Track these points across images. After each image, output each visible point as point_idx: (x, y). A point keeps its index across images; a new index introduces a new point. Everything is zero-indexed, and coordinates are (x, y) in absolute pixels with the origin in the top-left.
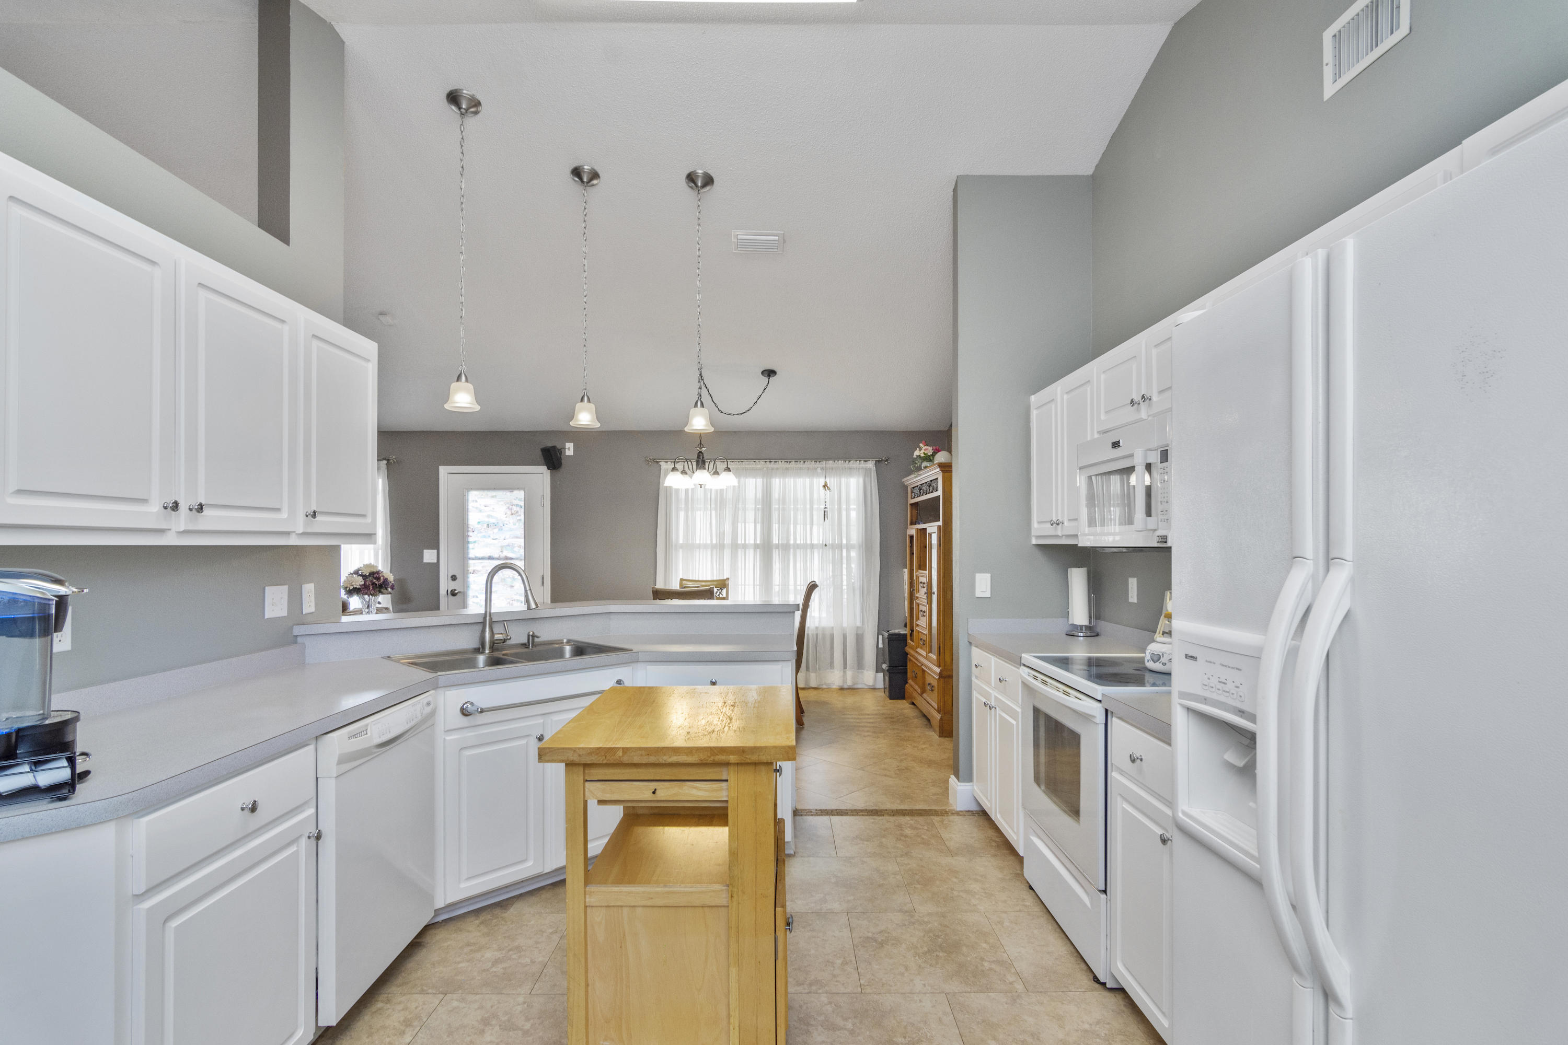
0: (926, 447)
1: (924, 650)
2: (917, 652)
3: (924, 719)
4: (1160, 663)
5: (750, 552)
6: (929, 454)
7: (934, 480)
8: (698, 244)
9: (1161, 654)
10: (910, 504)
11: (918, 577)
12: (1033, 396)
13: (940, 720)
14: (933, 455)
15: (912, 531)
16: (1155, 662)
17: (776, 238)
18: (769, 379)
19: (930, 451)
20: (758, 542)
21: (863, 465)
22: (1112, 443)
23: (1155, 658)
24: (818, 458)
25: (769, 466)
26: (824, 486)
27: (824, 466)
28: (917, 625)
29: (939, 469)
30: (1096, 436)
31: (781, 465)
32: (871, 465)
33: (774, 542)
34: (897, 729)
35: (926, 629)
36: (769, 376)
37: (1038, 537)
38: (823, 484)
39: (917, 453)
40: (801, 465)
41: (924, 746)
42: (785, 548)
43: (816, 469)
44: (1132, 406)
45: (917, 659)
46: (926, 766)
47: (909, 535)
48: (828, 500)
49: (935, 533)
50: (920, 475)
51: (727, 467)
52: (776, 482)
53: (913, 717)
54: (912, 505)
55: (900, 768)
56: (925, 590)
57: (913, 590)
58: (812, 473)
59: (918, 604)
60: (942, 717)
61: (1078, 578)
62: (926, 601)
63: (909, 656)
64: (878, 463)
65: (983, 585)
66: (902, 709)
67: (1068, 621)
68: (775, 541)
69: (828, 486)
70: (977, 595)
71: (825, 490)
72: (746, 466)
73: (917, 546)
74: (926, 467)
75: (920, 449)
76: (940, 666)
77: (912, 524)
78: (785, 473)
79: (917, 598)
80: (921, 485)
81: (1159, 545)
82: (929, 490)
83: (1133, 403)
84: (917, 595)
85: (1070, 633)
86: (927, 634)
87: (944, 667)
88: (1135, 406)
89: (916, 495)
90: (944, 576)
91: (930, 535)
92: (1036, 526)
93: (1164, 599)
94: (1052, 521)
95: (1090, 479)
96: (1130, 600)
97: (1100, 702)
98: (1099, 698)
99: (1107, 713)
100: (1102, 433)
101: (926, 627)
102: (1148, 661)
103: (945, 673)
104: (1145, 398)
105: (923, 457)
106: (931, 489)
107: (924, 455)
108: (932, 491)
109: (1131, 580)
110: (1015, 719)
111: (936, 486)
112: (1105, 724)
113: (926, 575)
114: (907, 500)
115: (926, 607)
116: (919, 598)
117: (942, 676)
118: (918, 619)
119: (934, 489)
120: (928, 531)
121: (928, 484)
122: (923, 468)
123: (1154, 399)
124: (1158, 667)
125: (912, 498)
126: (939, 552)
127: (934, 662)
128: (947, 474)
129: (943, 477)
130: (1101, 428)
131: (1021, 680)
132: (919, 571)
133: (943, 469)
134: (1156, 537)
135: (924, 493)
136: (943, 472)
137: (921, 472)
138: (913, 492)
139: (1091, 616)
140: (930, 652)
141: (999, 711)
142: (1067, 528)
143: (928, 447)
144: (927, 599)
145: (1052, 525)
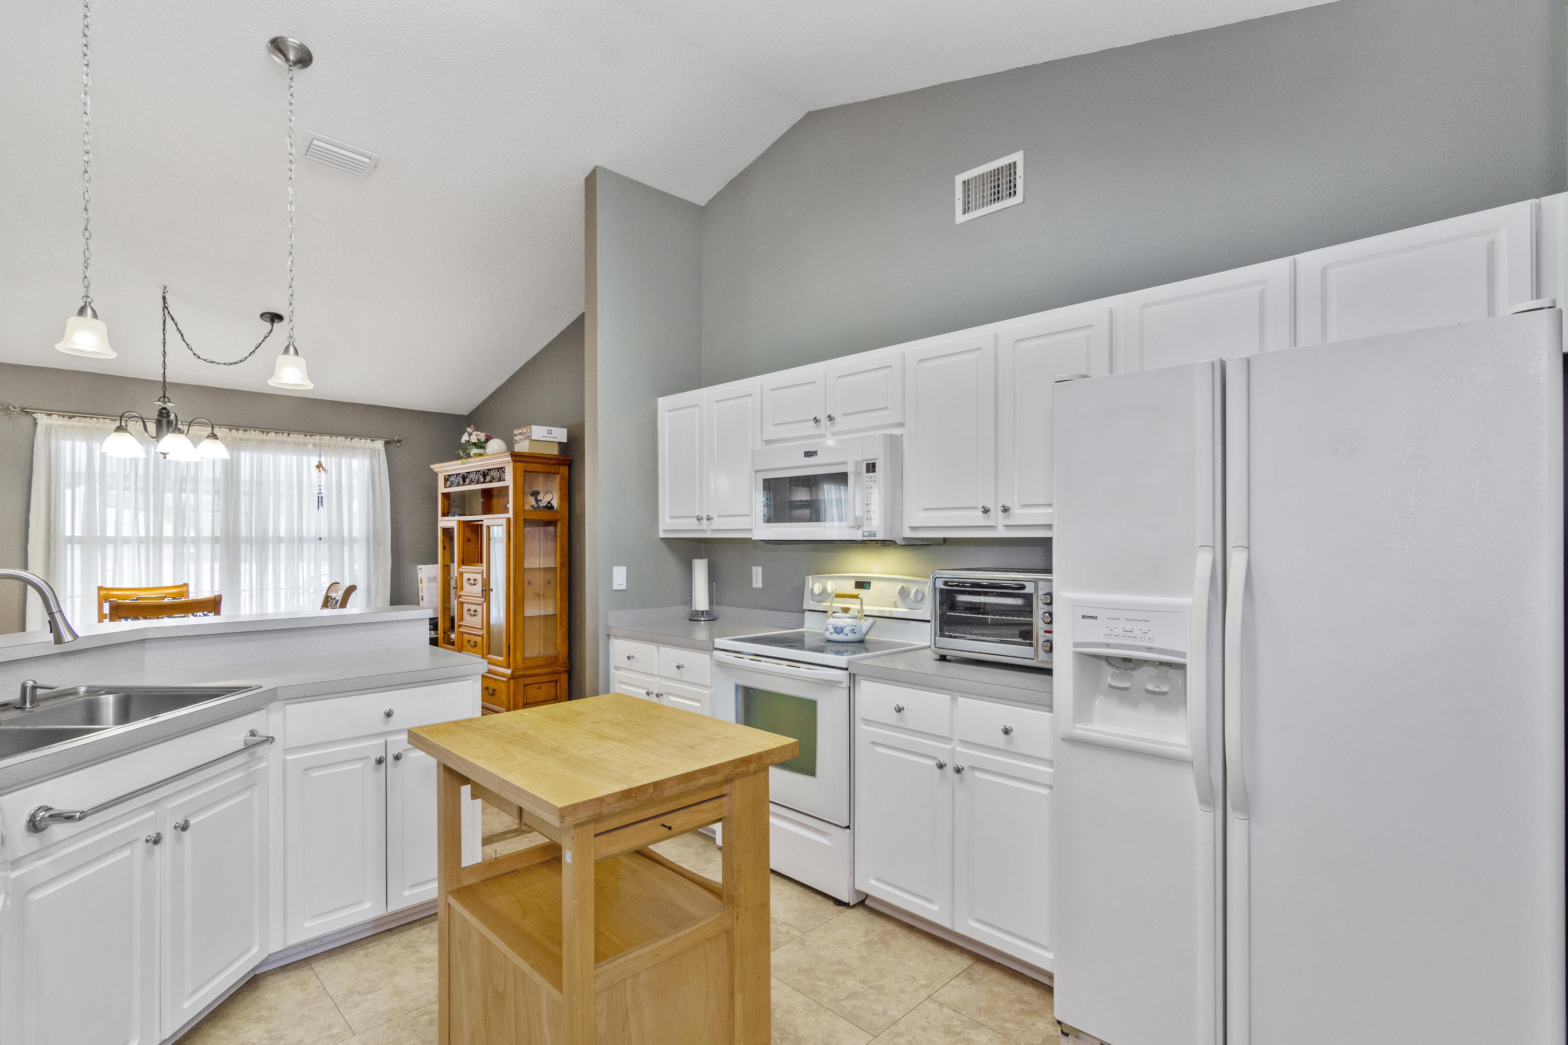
0: (477, 433)
5: (206, 549)
6: (481, 440)
7: (495, 469)
8: (290, 137)
9: (843, 627)
10: (442, 493)
11: (461, 574)
12: (660, 398)
14: (487, 440)
15: (451, 522)
16: (838, 634)
17: (367, 160)
18: (272, 325)
19: (482, 436)
20: (218, 534)
21: (370, 445)
22: (805, 452)
23: (839, 631)
24: (309, 431)
25: (237, 435)
26: (318, 467)
27: (318, 441)
28: (460, 626)
29: (510, 458)
30: (760, 444)
31: (255, 435)
32: (379, 445)
33: (242, 536)
35: (482, 629)
36: (272, 321)
37: (666, 531)
38: (317, 463)
39: (465, 438)
40: (284, 437)
42: (262, 542)
43: (305, 444)
44: (815, 423)
47: (441, 527)
48: (322, 484)
49: (501, 525)
50: (468, 462)
51: (212, 433)
52: (246, 458)
54: (443, 494)
56: (478, 587)
57: (452, 588)
58: (301, 448)
59: (462, 604)
61: (700, 568)
62: (481, 599)
64: (387, 443)
65: (620, 578)
67: (690, 607)
68: (244, 532)
69: (324, 466)
70: (615, 588)
71: (320, 471)
72: (199, 433)
73: (459, 540)
74: (476, 455)
75: (469, 434)
76: (509, 667)
77: (445, 514)
78: (261, 446)
79: (460, 596)
80: (468, 473)
81: (865, 538)
82: (483, 480)
83: (816, 420)
84: (459, 594)
85: (692, 618)
86: (483, 634)
87: (515, 667)
88: (816, 424)
89: (453, 484)
90: (515, 571)
91: (488, 527)
92: (668, 520)
93: (804, 583)
94: (698, 516)
95: (766, 481)
96: (755, 586)
97: (846, 669)
98: (845, 666)
99: (852, 677)
100: (768, 442)
101: (480, 627)
102: (831, 634)
103: (517, 673)
104: (830, 418)
105: (475, 443)
106: (488, 478)
107: (476, 441)
108: (491, 481)
109: (754, 568)
110: (699, 701)
111: (498, 476)
112: (849, 687)
113: (481, 571)
114: (436, 488)
115: (481, 606)
116: (463, 597)
117: (513, 677)
118: (462, 620)
119: (494, 479)
120: (485, 523)
121: (484, 472)
122: (472, 455)
123: (838, 420)
124: (841, 637)
125: (445, 487)
126: (508, 546)
127: (499, 664)
128: (519, 464)
129: (514, 467)
130: (767, 437)
131: (714, 662)
132: (463, 567)
133: (515, 459)
134: (863, 532)
135: (473, 482)
136: (514, 461)
137: (469, 460)
138: (450, 479)
139: (711, 603)
140: (489, 654)
141: (668, 697)
142: (718, 523)
143: (479, 433)
144: (482, 597)
145: (698, 520)
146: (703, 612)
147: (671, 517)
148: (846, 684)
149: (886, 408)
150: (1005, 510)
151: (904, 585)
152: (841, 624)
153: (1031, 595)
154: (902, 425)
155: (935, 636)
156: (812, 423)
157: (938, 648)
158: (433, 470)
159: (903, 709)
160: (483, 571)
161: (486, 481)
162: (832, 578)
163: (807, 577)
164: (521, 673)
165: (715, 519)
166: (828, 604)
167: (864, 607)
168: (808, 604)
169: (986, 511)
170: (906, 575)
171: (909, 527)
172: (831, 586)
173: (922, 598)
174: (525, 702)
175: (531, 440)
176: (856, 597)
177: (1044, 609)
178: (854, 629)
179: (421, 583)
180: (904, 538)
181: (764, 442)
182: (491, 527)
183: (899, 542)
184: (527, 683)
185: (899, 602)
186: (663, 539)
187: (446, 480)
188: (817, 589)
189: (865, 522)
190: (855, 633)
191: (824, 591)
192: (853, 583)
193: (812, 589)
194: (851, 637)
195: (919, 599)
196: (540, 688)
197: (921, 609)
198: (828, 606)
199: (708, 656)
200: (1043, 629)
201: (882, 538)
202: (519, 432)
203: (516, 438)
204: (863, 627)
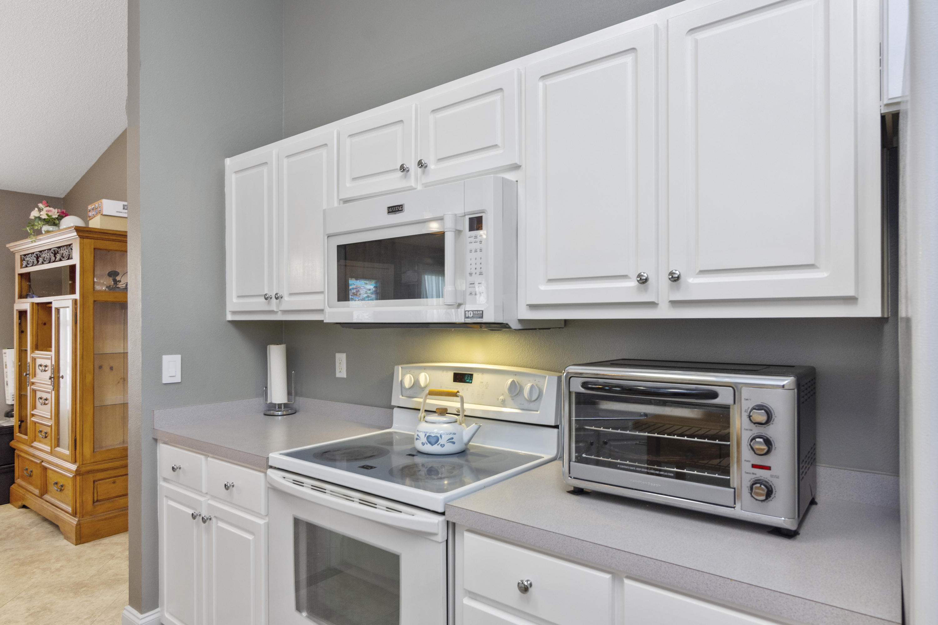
0: (48, 208)
1: (45, 444)
2: (32, 447)
3: (46, 525)
4: (438, 445)
6: (54, 217)
7: (64, 246)
9: (439, 436)
10: (19, 274)
11: (34, 360)
12: (228, 159)
13: (77, 525)
14: (60, 218)
15: (25, 304)
16: (432, 445)
19: (54, 213)
22: (389, 208)
23: (433, 441)
28: (33, 415)
29: (75, 234)
30: (336, 204)
34: (11, 549)
35: (51, 419)
37: (234, 313)
39: (34, 214)
41: (58, 565)
45: (34, 456)
46: (71, 594)
47: (17, 310)
49: (68, 307)
50: (40, 240)
53: (29, 525)
54: (21, 275)
55: (32, 611)
56: (49, 374)
57: (27, 375)
59: (34, 391)
60: (79, 521)
61: (277, 355)
62: (51, 387)
63: (16, 451)
65: (172, 368)
66: (9, 518)
67: (266, 400)
70: (164, 381)
73: (32, 323)
74: (48, 232)
75: (40, 210)
76: (75, 462)
77: (21, 297)
79: (33, 383)
80: (41, 252)
81: (469, 321)
82: (54, 258)
83: (403, 168)
84: (32, 380)
85: (268, 413)
86: (52, 425)
87: (83, 461)
88: (403, 173)
89: (28, 264)
90: (82, 357)
91: (58, 310)
92: (235, 300)
93: (393, 374)
94: (266, 295)
95: (341, 248)
96: (338, 375)
97: (443, 514)
98: (441, 510)
99: (451, 526)
100: (346, 201)
101: (49, 417)
102: (423, 444)
103: (84, 469)
104: (421, 164)
105: (44, 219)
106: (58, 257)
107: (46, 217)
108: (61, 260)
109: (338, 355)
110: (252, 533)
111: (67, 253)
112: (447, 541)
113: (50, 357)
114: (13, 269)
115: (50, 394)
116: (36, 384)
117: (78, 473)
118: (35, 408)
119: (63, 257)
120: (54, 306)
121: (54, 251)
122: (43, 232)
123: (432, 166)
124: (436, 449)
125: (21, 267)
126: (74, 330)
127: (65, 458)
128: (86, 241)
129: (80, 243)
130: (344, 196)
131: (268, 486)
132: (37, 352)
133: (81, 234)
134: (465, 311)
135: (45, 261)
136: (81, 237)
137: (40, 237)
138: (25, 259)
139: (289, 393)
140: (58, 446)
141: (217, 523)
142: (289, 302)
143: (51, 209)
144: (51, 385)
145: (266, 299)
146: (280, 405)
147: (239, 297)
148: (441, 536)
149: (495, 146)
150: (675, 279)
151: (516, 379)
152: (436, 431)
153: (726, 408)
154: (516, 167)
155: (570, 461)
156: (400, 174)
157: (574, 478)
158: (9, 250)
159: (531, 585)
160: (52, 357)
161: (57, 259)
162: (425, 368)
163: (396, 367)
164: (89, 468)
165: (286, 298)
166: (421, 400)
167: (466, 406)
168: (397, 399)
169: (643, 281)
170: (517, 366)
171: (527, 305)
172: (423, 378)
173: (539, 396)
174: (95, 499)
175: (102, 215)
176: (455, 395)
177: (751, 430)
178: (452, 438)
179: (6, 368)
180: (521, 321)
181: (341, 202)
182: (61, 310)
183: (515, 325)
184: (96, 479)
185: (509, 401)
186: (229, 321)
187: (22, 260)
188: (408, 381)
189: (468, 298)
190: (454, 443)
191: (416, 384)
192: (451, 375)
193: (401, 381)
194: (449, 448)
195: (534, 398)
196: (114, 482)
197: (538, 411)
198: (420, 403)
199: (262, 475)
200: (750, 461)
201: (492, 320)
202: (93, 207)
203: (90, 214)
204: (464, 433)
